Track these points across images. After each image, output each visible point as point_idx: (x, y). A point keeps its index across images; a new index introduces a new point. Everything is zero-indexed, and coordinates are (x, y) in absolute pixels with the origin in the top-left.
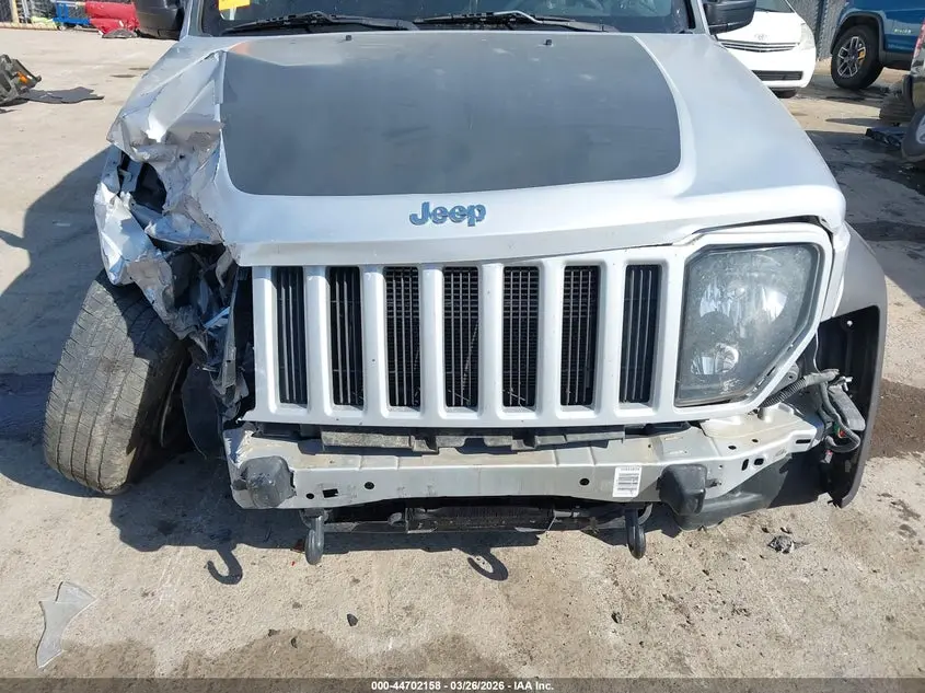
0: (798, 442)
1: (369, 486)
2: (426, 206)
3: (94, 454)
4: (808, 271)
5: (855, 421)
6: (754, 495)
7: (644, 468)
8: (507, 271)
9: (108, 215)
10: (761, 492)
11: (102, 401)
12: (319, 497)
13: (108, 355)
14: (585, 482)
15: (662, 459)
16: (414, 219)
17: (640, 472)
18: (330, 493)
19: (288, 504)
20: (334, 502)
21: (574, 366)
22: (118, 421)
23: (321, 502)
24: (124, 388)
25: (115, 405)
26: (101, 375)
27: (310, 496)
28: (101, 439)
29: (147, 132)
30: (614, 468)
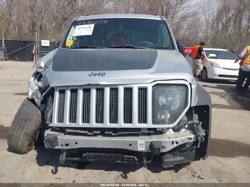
0: (189, 139)
1: (76, 143)
2: (93, 73)
3: (20, 142)
4: (185, 92)
5: (202, 133)
6: (183, 158)
7: (146, 142)
8: (111, 89)
9: (31, 84)
10: (185, 157)
11: (23, 129)
12: (64, 146)
13: (26, 117)
14: (130, 145)
15: (150, 139)
16: (89, 75)
17: (144, 142)
18: (67, 145)
19: (56, 147)
20: (68, 148)
21: (127, 113)
22: (27, 134)
23: (65, 147)
24: (29, 125)
25: (26, 130)
26: (23, 122)
27: (62, 145)
28: (22, 138)
29: (41, 65)
30: (138, 141)
